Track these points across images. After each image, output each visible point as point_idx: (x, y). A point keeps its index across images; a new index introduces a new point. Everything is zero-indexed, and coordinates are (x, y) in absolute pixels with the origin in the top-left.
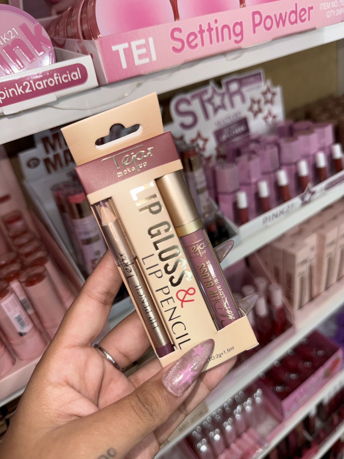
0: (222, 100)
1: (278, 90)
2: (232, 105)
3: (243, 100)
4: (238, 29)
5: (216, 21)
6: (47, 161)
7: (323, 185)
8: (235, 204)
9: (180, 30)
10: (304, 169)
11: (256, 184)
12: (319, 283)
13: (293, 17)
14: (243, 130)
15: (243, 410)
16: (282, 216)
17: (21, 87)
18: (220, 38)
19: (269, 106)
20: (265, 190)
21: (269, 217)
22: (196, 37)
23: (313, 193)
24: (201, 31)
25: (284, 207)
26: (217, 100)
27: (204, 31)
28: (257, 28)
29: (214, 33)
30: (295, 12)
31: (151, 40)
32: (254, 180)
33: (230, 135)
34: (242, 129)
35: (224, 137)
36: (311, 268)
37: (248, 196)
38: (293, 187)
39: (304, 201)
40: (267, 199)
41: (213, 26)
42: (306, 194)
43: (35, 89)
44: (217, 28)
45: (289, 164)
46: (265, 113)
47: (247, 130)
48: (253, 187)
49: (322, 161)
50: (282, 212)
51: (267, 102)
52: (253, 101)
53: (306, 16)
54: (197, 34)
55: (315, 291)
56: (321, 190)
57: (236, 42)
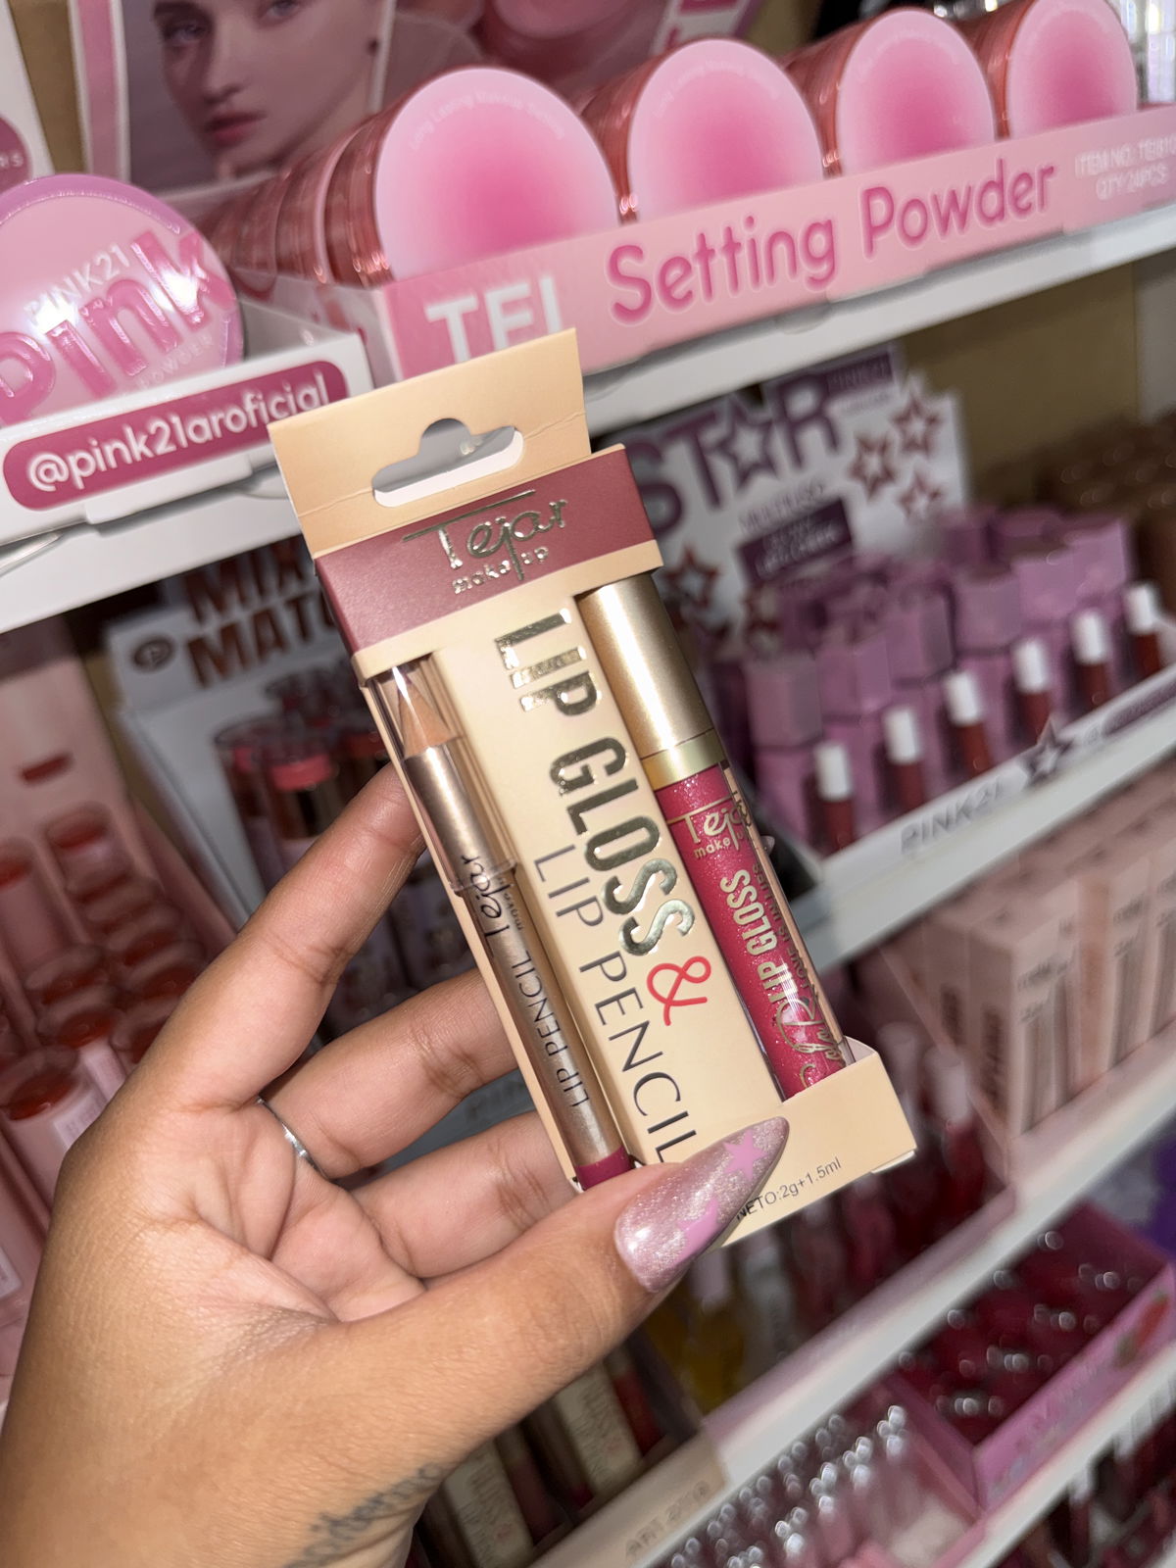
0: (765, 443)
1: (946, 407)
2: (798, 458)
3: (834, 441)
4: (819, 242)
5: (750, 221)
6: (197, 647)
7: (1100, 719)
8: (811, 785)
9: (636, 251)
10: (1035, 668)
11: (879, 718)
12: (1092, 1043)
13: (992, 200)
14: (833, 539)
15: (844, 1478)
16: (966, 823)
17: (143, 438)
18: (764, 269)
19: (917, 460)
20: (906, 738)
21: (924, 825)
22: (687, 268)
23: (1065, 748)
24: (705, 253)
25: (972, 792)
26: (748, 444)
27: (712, 251)
28: (881, 239)
29: (743, 257)
30: (998, 185)
31: (547, 285)
32: (870, 705)
33: (791, 557)
34: (830, 535)
35: (771, 564)
36: (1063, 996)
37: (853, 757)
38: (999, 727)
39: (1036, 774)
40: (916, 768)
41: (742, 234)
42: (1042, 750)
43: (184, 443)
44: (753, 243)
45: (984, 653)
46: (905, 481)
47: (847, 539)
48: (869, 729)
49: (1094, 641)
50: (965, 812)
51: (911, 446)
52: (865, 445)
53: (1033, 196)
54: (691, 260)
55: (1081, 1070)
56: (1093, 739)
57: (815, 281)
